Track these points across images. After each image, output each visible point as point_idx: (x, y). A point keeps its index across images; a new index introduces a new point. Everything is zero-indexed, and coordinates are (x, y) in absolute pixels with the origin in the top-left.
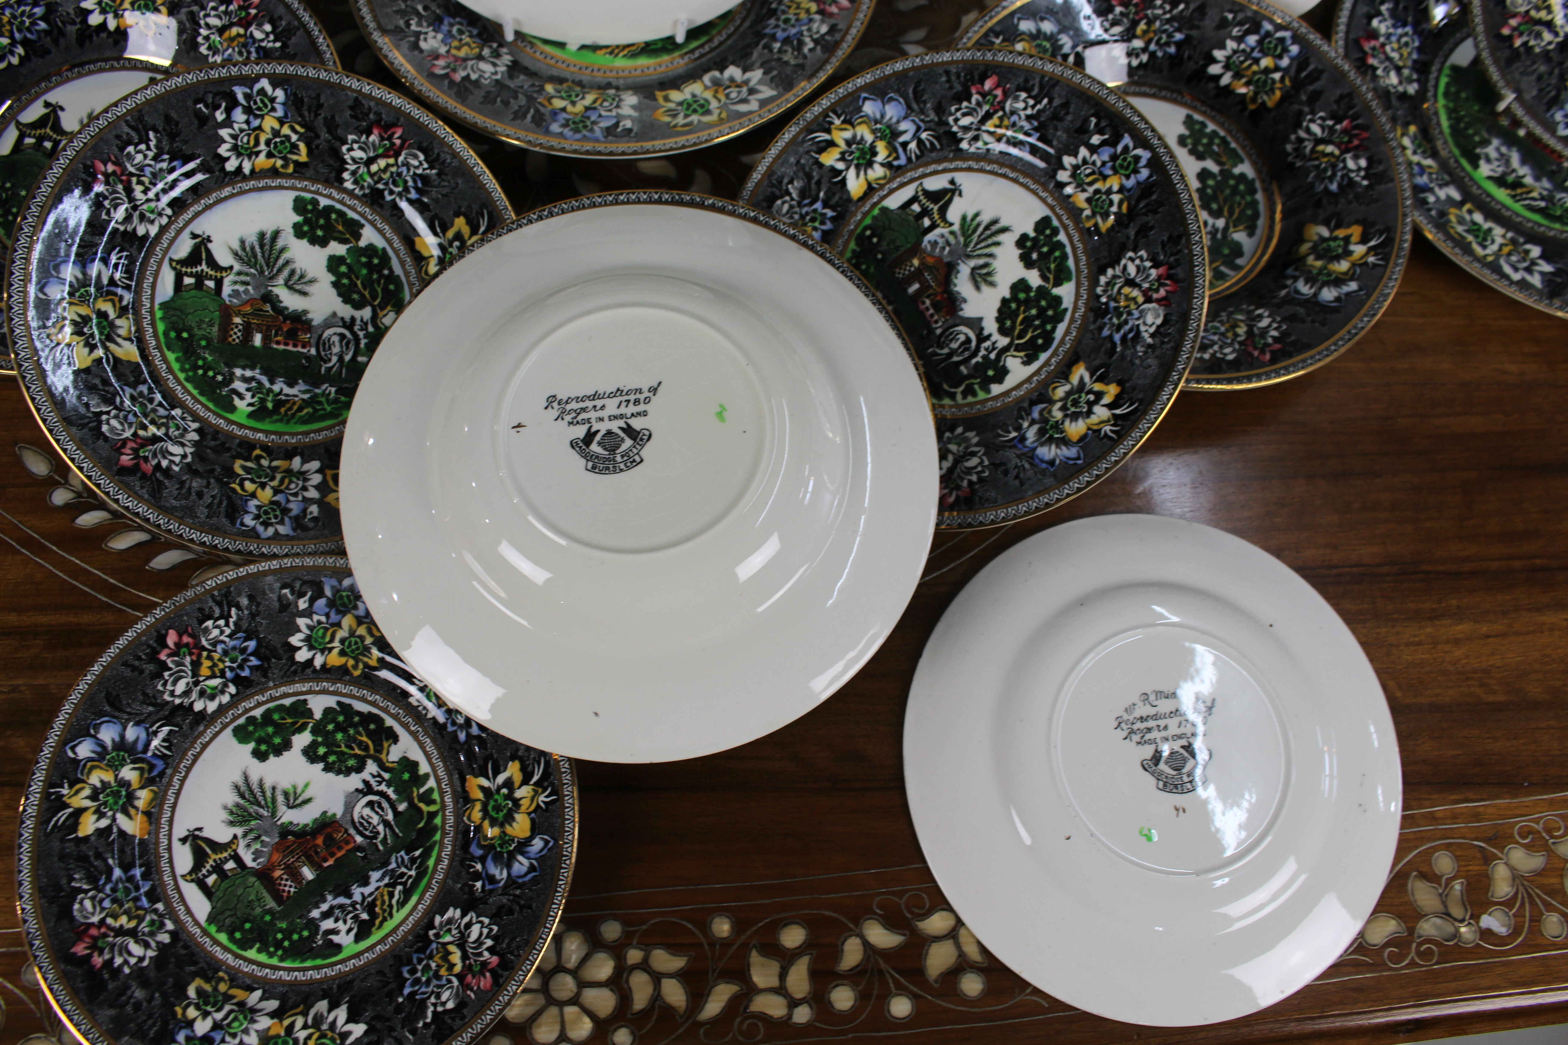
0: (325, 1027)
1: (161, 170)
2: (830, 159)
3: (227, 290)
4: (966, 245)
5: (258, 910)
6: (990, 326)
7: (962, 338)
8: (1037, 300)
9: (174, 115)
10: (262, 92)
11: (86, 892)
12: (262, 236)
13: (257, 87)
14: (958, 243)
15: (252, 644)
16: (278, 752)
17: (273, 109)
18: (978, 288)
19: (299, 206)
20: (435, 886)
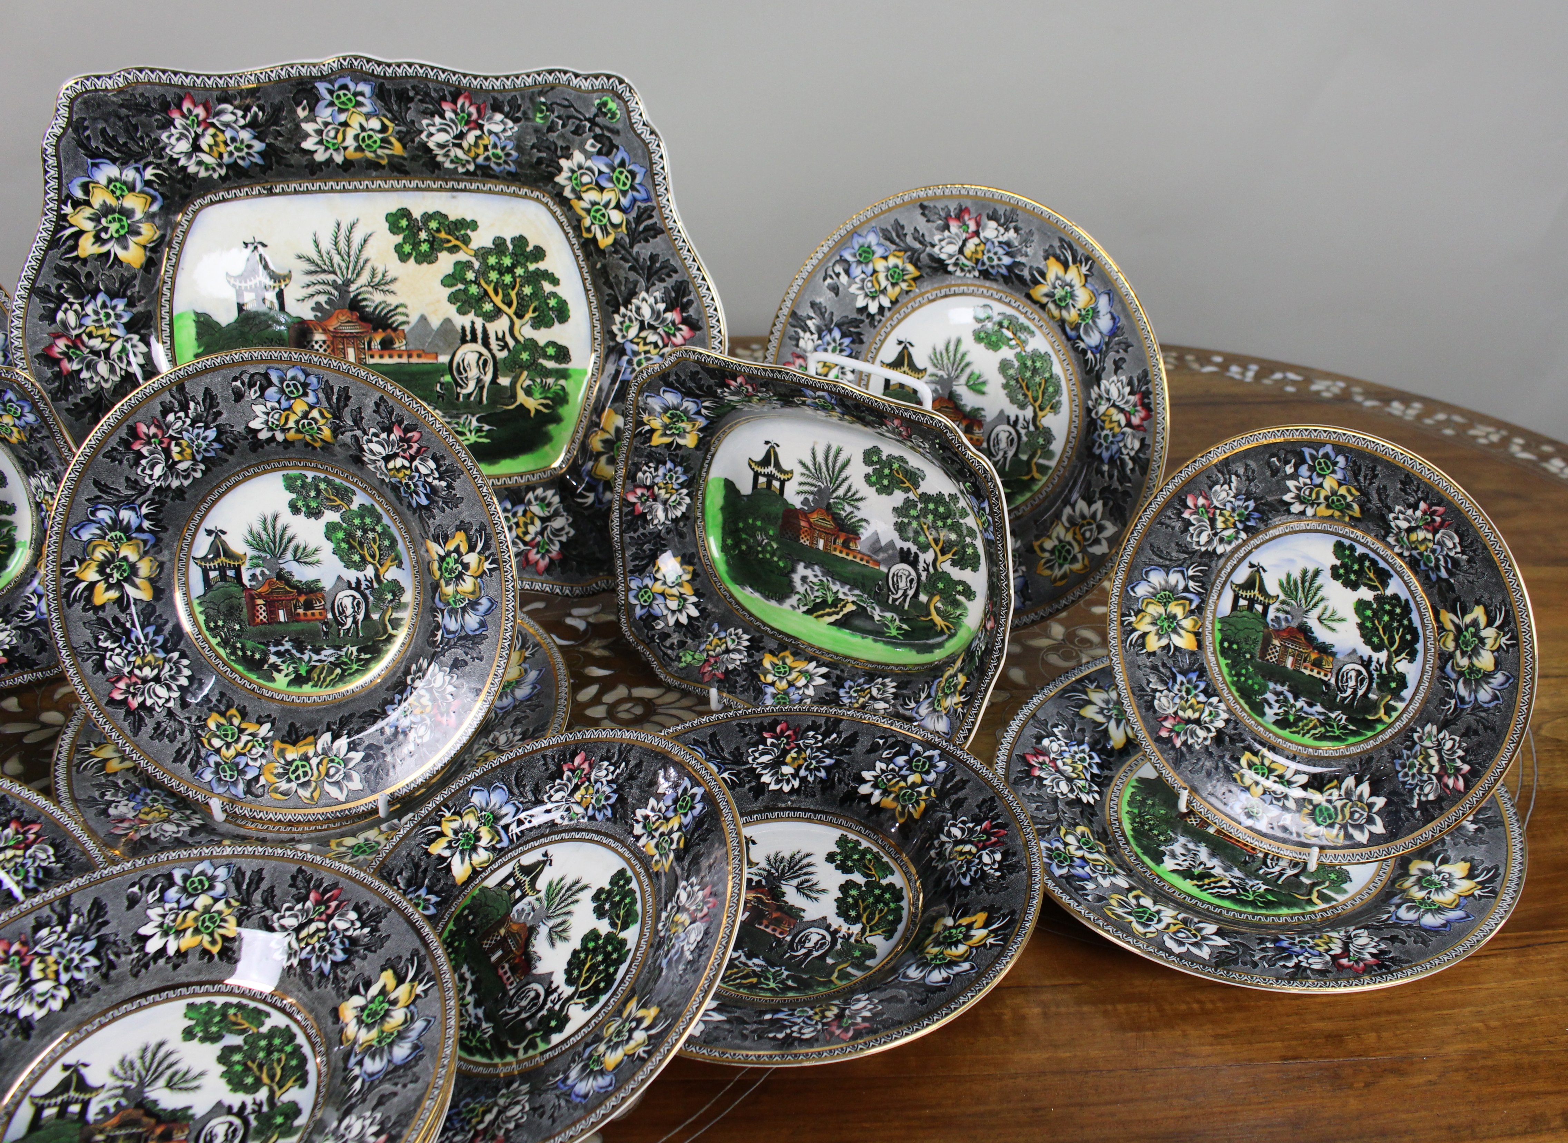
2: (438, 848)
4: (548, 908)
6: (559, 979)
7: (532, 994)
14: (542, 907)
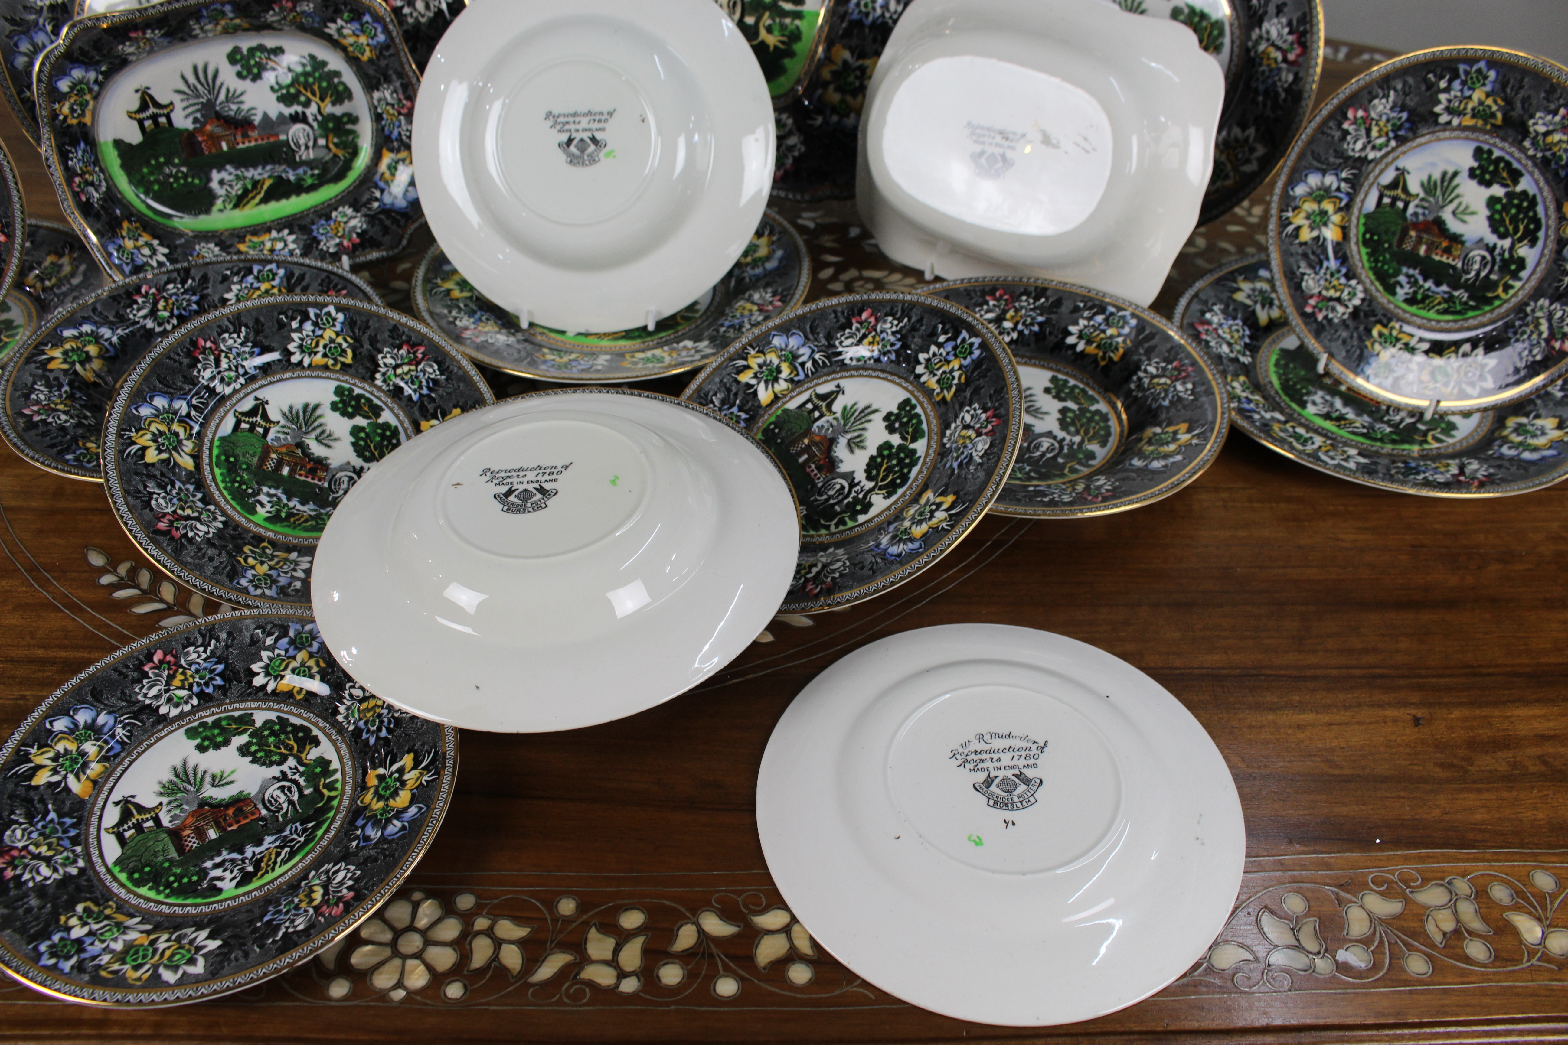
0: (185, 941)
1: (244, 352)
2: (745, 378)
3: (271, 435)
4: (844, 426)
5: (161, 858)
7: (838, 487)
8: (898, 453)
9: (262, 319)
10: (328, 314)
11: (21, 824)
12: (306, 406)
13: (325, 310)
14: (839, 424)
15: (220, 667)
16: (217, 747)
17: (334, 325)
18: (852, 451)
19: (339, 391)
20: (318, 850)
